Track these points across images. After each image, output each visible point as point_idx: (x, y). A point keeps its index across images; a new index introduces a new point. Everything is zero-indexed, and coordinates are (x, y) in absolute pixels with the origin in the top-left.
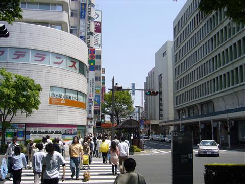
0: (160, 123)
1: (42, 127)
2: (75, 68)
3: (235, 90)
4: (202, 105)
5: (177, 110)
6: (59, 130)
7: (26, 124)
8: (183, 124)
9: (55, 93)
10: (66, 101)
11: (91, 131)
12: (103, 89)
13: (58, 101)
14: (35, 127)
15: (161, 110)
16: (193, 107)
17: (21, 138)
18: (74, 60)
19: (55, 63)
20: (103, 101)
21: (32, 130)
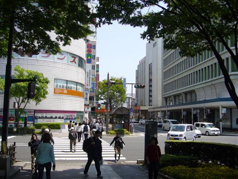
0: (149, 109)
1: (48, 112)
2: (75, 63)
3: (214, 82)
4: (186, 93)
5: (164, 97)
6: (62, 115)
7: (34, 110)
8: (168, 111)
9: (59, 84)
10: (68, 91)
11: (86, 116)
12: (97, 77)
13: (61, 91)
14: (42, 113)
15: (150, 96)
16: (179, 95)
17: (31, 122)
18: (74, 56)
19: (58, 59)
20: (97, 88)
21: (40, 115)
